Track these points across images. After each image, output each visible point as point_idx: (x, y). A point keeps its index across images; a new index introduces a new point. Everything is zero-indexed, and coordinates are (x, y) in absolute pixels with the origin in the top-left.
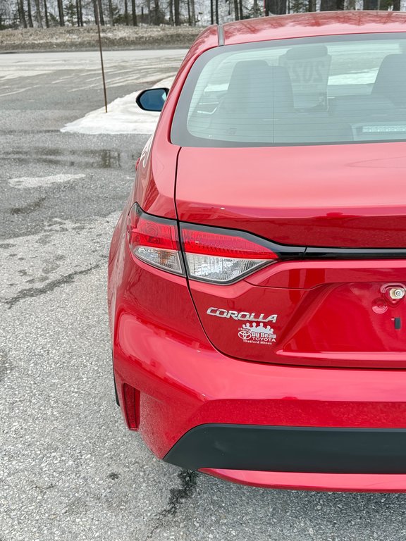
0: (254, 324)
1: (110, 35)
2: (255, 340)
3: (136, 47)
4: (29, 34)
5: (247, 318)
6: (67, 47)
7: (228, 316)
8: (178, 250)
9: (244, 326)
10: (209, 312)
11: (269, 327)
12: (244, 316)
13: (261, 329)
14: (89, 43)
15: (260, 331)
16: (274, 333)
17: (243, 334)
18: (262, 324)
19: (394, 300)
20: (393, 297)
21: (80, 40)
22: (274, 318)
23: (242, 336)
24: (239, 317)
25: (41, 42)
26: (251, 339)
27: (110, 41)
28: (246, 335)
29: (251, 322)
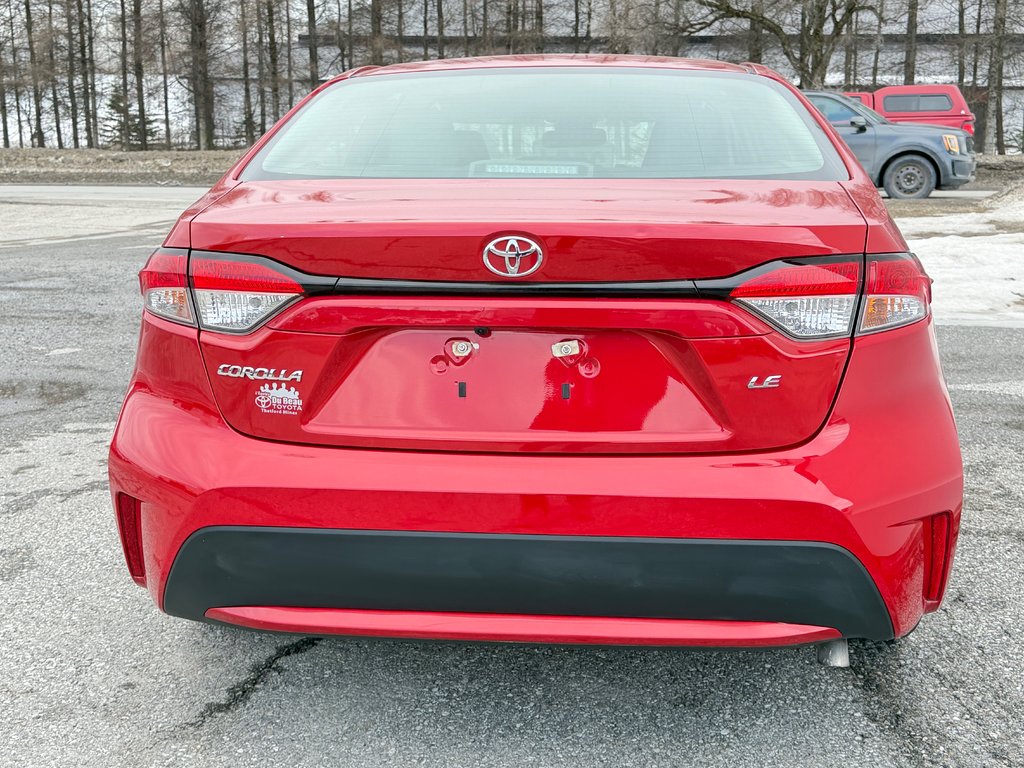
0: (275, 385)
2: (276, 409)
5: (265, 377)
7: (242, 376)
8: (186, 287)
9: (262, 388)
10: (220, 372)
11: (293, 389)
12: (261, 373)
13: (283, 392)
15: (281, 395)
16: (300, 397)
17: (262, 401)
18: (284, 385)
19: (458, 358)
20: (457, 354)
22: (298, 374)
23: (259, 403)
24: (255, 376)
26: (271, 407)
28: (265, 401)
29: (270, 382)
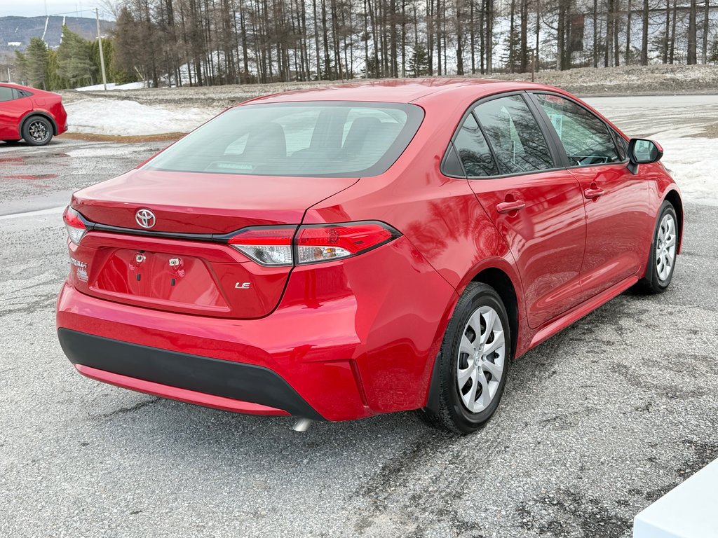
1: (679, 76)
3: (710, 91)
4: (579, 75)
6: (621, 91)
11: (85, 271)
14: (650, 86)
15: (82, 273)
16: (87, 275)
18: (83, 269)
21: (639, 82)
25: (592, 84)
27: (677, 84)
